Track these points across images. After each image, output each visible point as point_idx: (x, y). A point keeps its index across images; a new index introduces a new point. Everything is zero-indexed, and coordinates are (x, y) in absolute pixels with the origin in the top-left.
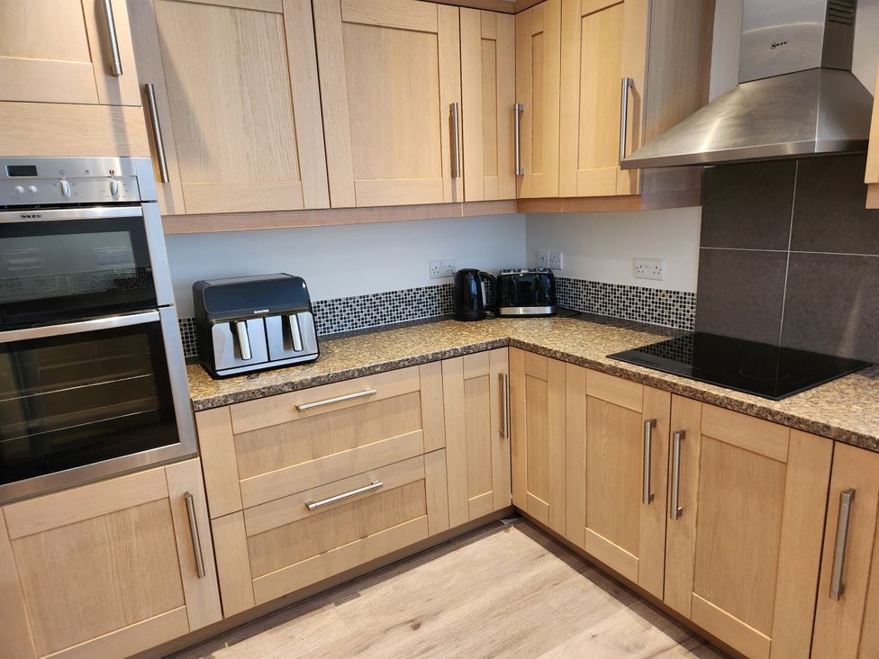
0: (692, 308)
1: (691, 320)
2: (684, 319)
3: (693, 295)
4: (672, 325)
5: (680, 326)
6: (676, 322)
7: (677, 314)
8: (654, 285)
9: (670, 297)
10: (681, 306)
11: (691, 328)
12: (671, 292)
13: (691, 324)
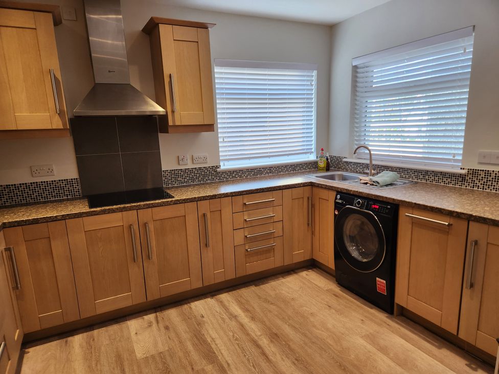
0: (78, 185)
1: (79, 191)
2: (74, 192)
3: (77, 179)
4: (67, 197)
5: (72, 196)
6: (70, 194)
7: (69, 190)
8: (49, 179)
9: (62, 183)
10: (70, 186)
11: (79, 195)
12: (62, 180)
13: (79, 193)
